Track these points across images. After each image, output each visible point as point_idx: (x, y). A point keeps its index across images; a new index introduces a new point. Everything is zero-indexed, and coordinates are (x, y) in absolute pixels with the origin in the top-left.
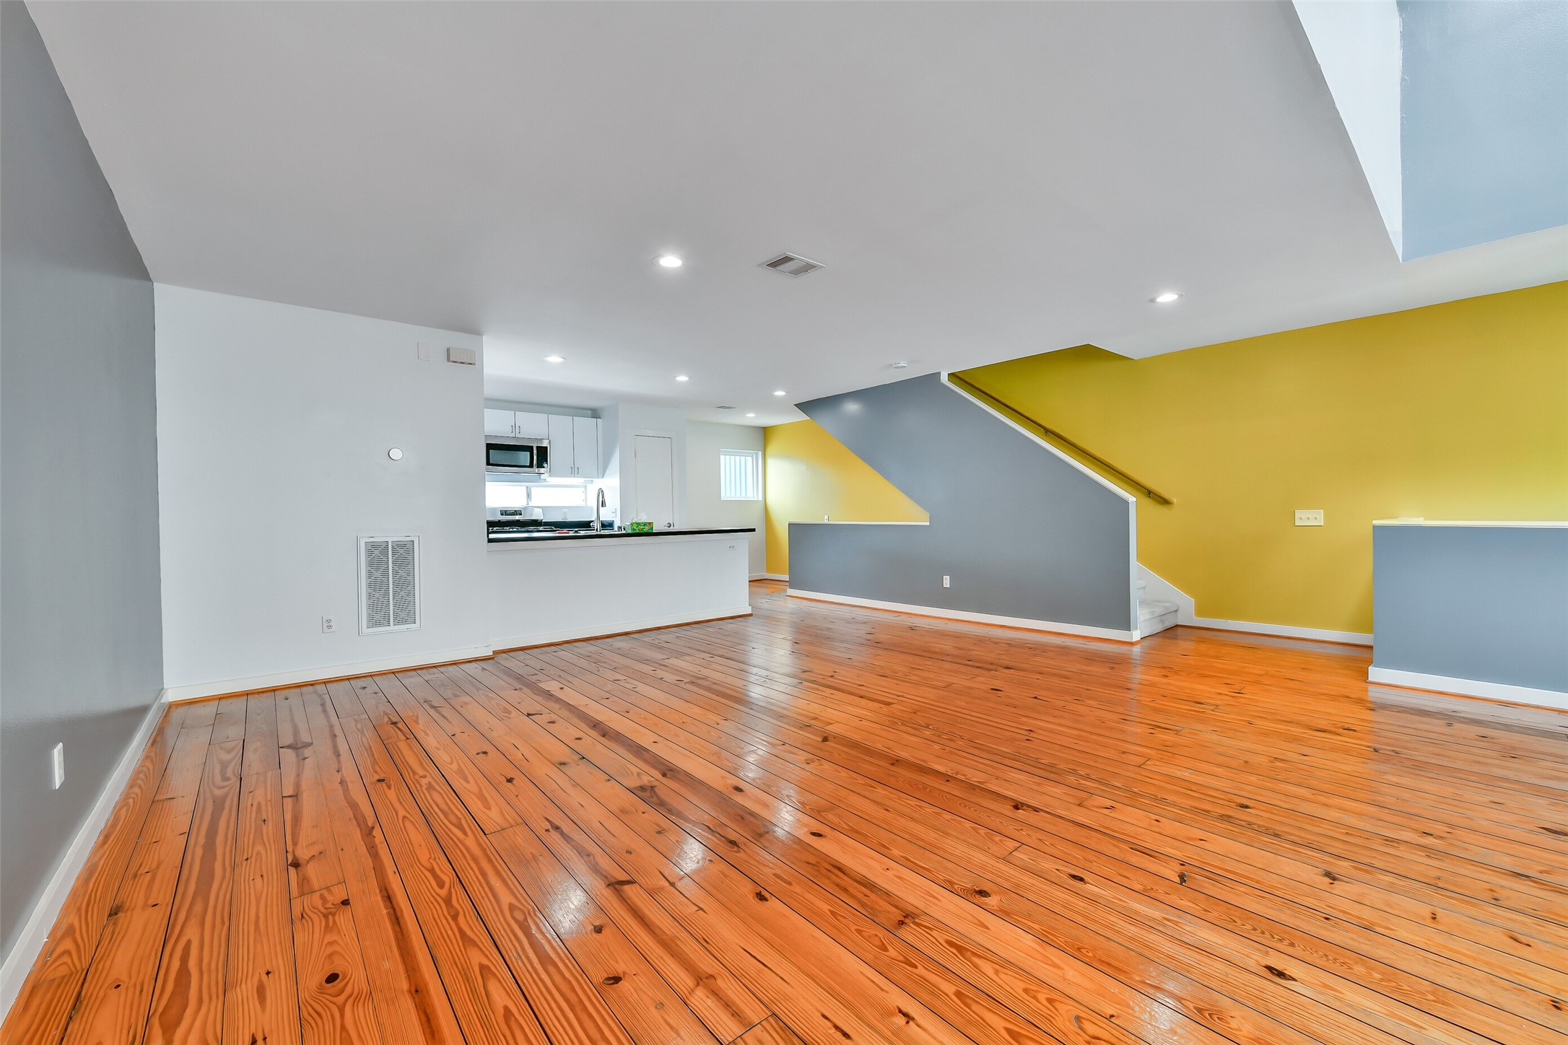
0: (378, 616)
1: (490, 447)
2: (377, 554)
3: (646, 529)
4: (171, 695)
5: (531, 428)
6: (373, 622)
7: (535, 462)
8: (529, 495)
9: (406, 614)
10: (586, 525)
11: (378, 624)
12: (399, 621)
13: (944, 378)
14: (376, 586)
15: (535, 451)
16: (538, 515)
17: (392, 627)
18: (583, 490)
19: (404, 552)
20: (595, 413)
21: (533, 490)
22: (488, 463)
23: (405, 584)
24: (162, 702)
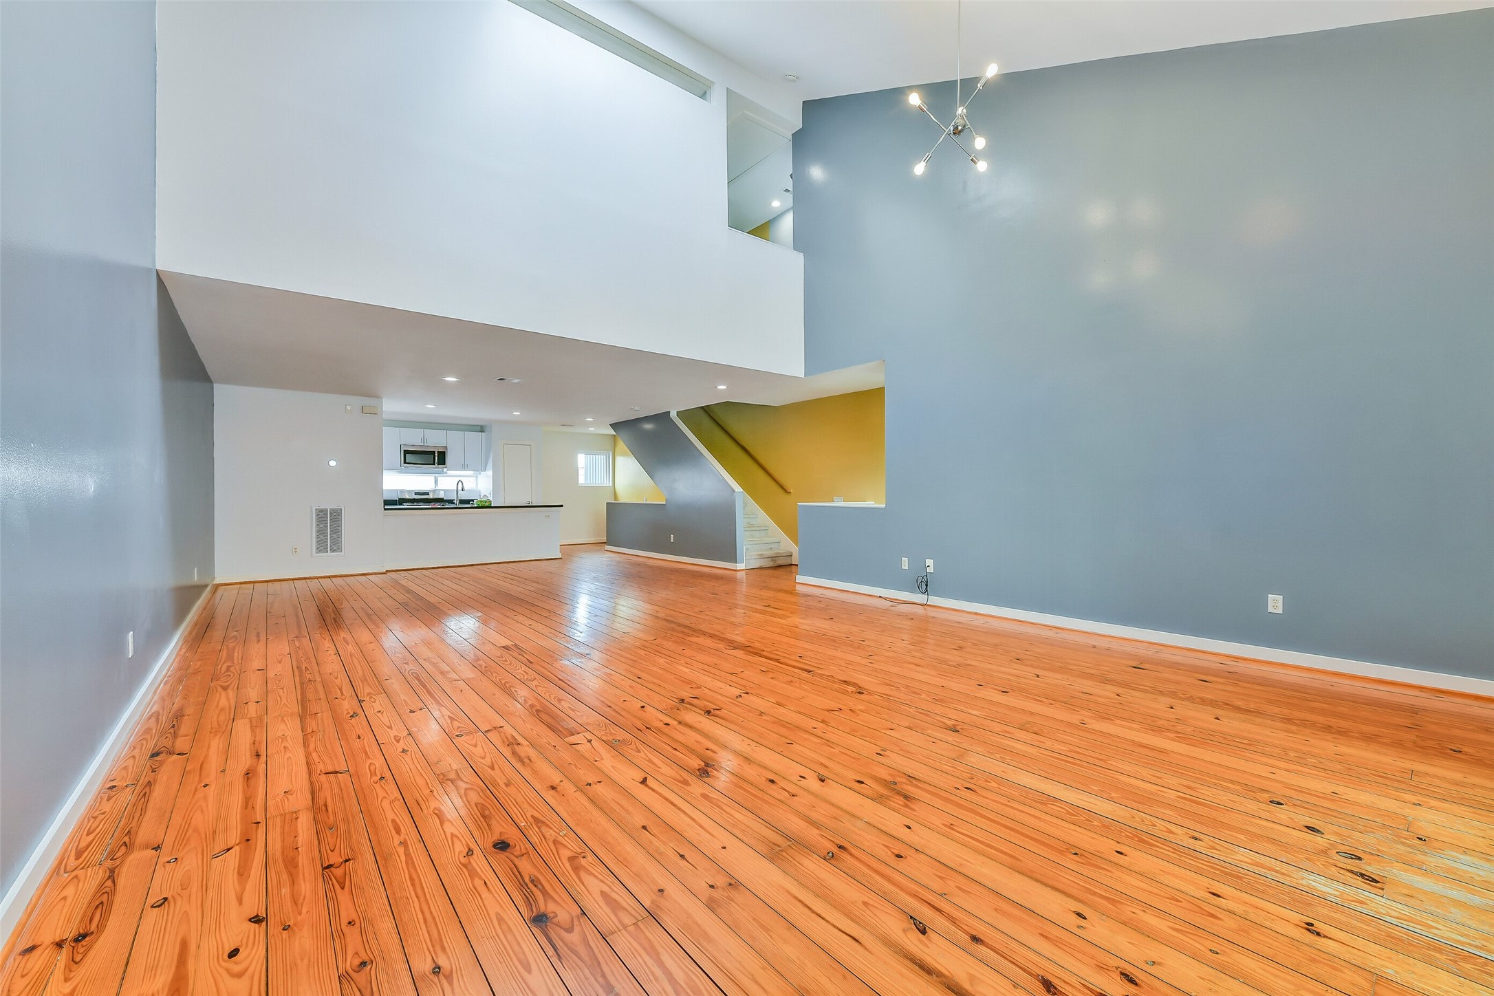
0: (321, 547)
1: (406, 452)
2: (321, 515)
3: (487, 504)
4: (217, 581)
5: (434, 440)
6: (319, 550)
7: (436, 461)
8: (436, 482)
9: (336, 546)
10: (451, 502)
11: (320, 551)
12: (333, 550)
13: (673, 414)
14: (321, 532)
15: (436, 454)
16: (442, 495)
17: (329, 553)
18: (475, 478)
19: (336, 515)
20: (482, 429)
21: (439, 478)
22: (405, 463)
23: (337, 531)
24: (215, 583)
